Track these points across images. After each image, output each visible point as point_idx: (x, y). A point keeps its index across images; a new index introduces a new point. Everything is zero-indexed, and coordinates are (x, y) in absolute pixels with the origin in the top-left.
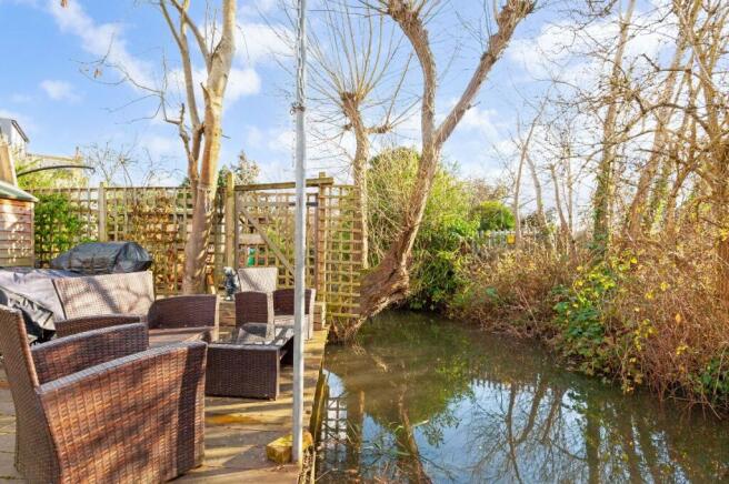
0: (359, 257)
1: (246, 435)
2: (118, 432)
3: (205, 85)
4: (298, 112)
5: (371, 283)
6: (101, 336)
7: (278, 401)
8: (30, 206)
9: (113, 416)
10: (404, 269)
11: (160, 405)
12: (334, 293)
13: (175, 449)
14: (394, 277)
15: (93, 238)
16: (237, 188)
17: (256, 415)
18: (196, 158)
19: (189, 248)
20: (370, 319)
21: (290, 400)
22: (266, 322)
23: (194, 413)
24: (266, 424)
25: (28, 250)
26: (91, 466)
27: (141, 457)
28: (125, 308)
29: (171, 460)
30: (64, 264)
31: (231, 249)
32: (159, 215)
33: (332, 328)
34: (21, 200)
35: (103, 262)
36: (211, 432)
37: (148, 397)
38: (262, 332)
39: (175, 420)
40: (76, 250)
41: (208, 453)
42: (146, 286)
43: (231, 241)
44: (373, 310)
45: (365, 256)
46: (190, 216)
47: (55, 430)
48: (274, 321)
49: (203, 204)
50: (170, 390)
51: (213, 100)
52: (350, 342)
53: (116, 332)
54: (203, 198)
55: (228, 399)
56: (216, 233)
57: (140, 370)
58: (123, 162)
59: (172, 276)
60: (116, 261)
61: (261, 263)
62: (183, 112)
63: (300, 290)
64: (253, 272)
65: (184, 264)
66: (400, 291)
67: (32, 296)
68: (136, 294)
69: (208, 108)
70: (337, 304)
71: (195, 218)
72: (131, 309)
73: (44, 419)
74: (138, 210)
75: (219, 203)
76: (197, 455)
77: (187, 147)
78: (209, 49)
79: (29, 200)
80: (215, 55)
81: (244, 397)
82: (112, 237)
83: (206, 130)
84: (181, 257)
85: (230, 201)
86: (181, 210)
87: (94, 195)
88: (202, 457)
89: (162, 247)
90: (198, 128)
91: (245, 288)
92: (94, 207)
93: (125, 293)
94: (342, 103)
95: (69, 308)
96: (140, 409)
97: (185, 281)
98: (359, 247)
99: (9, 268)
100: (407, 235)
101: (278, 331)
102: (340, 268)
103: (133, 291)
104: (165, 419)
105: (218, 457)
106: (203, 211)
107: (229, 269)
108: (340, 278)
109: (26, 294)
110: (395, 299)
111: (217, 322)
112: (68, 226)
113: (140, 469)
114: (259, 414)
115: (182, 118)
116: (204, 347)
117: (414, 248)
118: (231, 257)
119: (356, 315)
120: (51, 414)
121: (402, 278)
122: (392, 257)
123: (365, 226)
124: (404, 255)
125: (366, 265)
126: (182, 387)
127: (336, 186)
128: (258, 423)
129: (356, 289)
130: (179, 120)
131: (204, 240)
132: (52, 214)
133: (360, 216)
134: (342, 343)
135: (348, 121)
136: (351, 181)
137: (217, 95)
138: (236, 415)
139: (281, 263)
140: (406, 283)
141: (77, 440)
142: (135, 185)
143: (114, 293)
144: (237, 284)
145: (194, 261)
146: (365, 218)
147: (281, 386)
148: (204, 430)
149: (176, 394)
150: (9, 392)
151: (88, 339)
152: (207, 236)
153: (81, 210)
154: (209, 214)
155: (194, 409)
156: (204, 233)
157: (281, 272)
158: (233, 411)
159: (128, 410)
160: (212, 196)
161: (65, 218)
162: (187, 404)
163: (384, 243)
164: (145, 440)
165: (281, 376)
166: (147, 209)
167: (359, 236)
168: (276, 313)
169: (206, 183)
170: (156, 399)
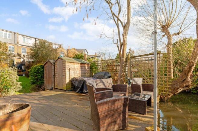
0: (170, 75)
1: (138, 123)
2: (110, 115)
3: (123, 34)
4: (154, 34)
5: (175, 83)
6: (104, 92)
7: (146, 116)
8: (90, 65)
9: (109, 111)
10: (189, 79)
11: (119, 111)
12: (161, 86)
13: (122, 122)
14: (185, 82)
15: (100, 71)
16: (131, 57)
17: (140, 118)
18: (121, 51)
19: (119, 73)
20: (174, 95)
21: (152, 116)
22: (140, 93)
23: (126, 114)
24: (144, 121)
25: (89, 74)
26: (105, 121)
27: (115, 122)
28: (107, 86)
29: (121, 125)
30: (95, 77)
31: (129, 73)
32: (112, 65)
33: (161, 96)
34: (88, 64)
35: (102, 76)
36: (130, 120)
37: (116, 108)
38: (139, 95)
39: (122, 115)
40: (97, 73)
41: (129, 125)
42: (111, 81)
43: (129, 71)
44: (176, 92)
45: (172, 75)
46: (119, 65)
47: (99, 112)
48: (143, 93)
49: (122, 62)
50: (120, 107)
51: (125, 37)
52: (167, 101)
53: (107, 92)
54: (122, 61)
55: (132, 112)
56: (125, 69)
57: (114, 102)
58: (104, 54)
59: (115, 79)
60: (104, 76)
61: (137, 76)
62: (118, 41)
63: (156, 85)
64: (136, 79)
65: (118, 77)
66: (187, 86)
67: (91, 83)
68: (109, 83)
69: (124, 39)
70: (162, 89)
71: (121, 66)
72: (108, 87)
73: (97, 109)
74: (108, 64)
75: (126, 62)
76: (127, 125)
77: (118, 49)
78: (124, 25)
79: (89, 64)
80: (125, 26)
81: (137, 112)
82: (103, 71)
83: (123, 44)
84: (117, 75)
85: (129, 61)
86: (117, 64)
87: (100, 62)
88: (128, 126)
89: (113, 73)
90: (121, 44)
91: (134, 83)
92: (100, 65)
93: (107, 83)
94: (162, 29)
95: (98, 86)
96: (114, 111)
97: (118, 81)
98: (170, 72)
99: (87, 77)
100: (191, 67)
101: (143, 95)
102: (164, 78)
103: (108, 83)
104: (119, 114)
105: (132, 127)
106: (122, 64)
107: (129, 78)
108: (164, 81)
109: (90, 82)
110: (185, 89)
111: (127, 92)
112: (95, 69)
113: (114, 125)
114: (141, 118)
115: (117, 42)
116: (128, 98)
117: (193, 72)
118: (129, 75)
119: (169, 93)
120: (98, 108)
121: (188, 82)
122: (183, 75)
123: (172, 65)
124: (189, 74)
125: (172, 77)
126: (123, 107)
127: (162, 54)
128: (141, 120)
129: (169, 85)
130: (117, 43)
131: (123, 71)
132: (93, 66)
133: (170, 62)
134: (164, 101)
135: (164, 34)
136: (166, 52)
137: (126, 35)
138: (135, 117)
139: (143, 77)
140: (190, 84)
141: (103, 115)
142: (106, 59)
143: (105, 83)
144: (131, 82)
145: (120, 76)
146: (172, 62)
147: (147, 111)
148: (128, 119)
149: (122, 109)
150: (90, 102)
151: (102, 93)
152: (123, 70)
153: (98, 65)
154: (124, 64)
155: (126, 113)
156: (122, 69)
157: (144, 79)
158: (134, 116)
159: (112, 110)
160: (124, 60)
161: (95, 67)
162: (124, 112)
163: (180, 70)
164: (115, 118)
165: (147, 109)
166: (110, 64)
167: (170, 68)
168: (143, 90)
169: (123, 57)
170: (117, 109)
